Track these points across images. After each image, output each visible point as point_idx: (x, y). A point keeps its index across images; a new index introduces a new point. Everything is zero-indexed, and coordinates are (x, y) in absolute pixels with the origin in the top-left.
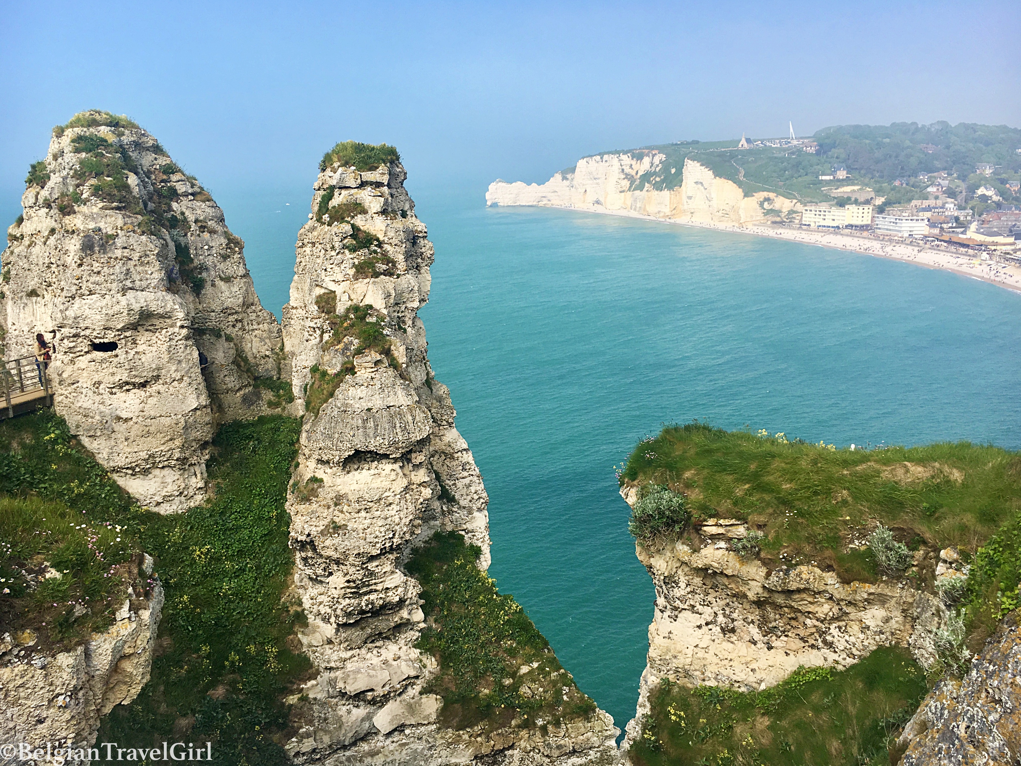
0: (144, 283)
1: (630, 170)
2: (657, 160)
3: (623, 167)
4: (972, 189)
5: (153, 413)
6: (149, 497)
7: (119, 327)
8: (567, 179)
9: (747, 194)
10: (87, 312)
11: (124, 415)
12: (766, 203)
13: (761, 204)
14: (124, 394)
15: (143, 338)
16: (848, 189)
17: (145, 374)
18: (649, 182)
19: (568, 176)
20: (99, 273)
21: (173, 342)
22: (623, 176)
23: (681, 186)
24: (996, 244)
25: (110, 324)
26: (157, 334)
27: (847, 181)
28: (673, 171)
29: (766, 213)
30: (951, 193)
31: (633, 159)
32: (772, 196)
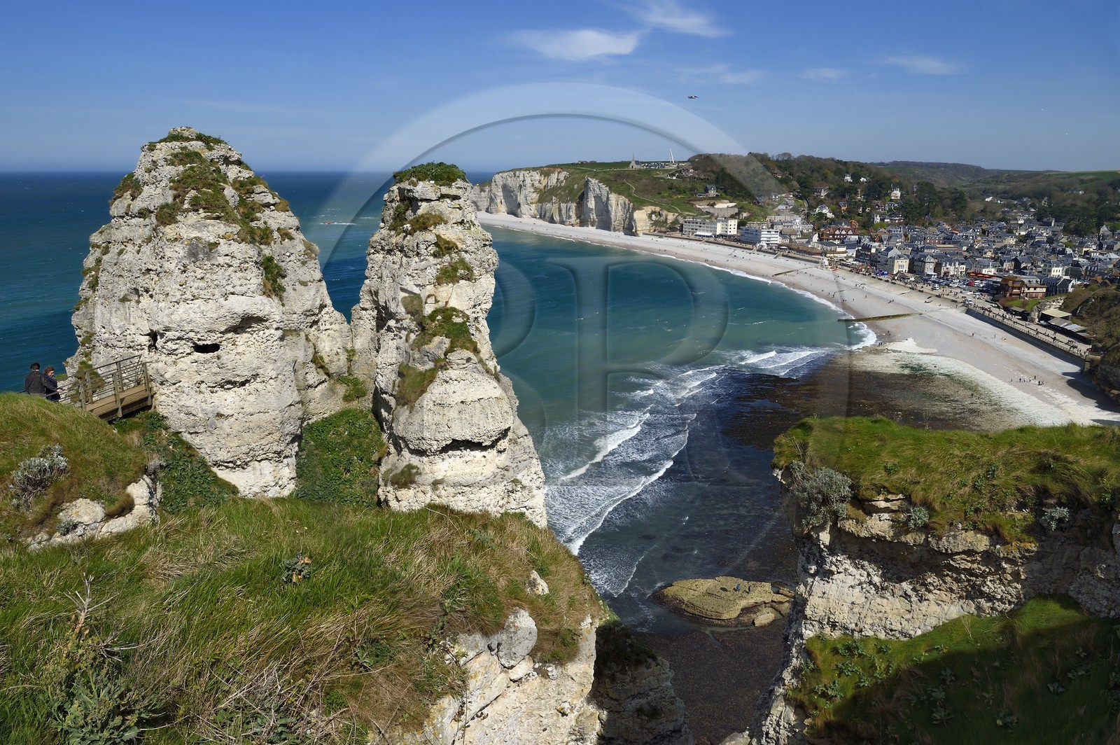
0: (244, 289)
2: (562, 177)
4: (811, 208)
5: (251, 410)
6: (248, 488)
7: (223, 329)
8: (485, 191)
9: (636, 209)
10: (192, 315)
11: (226, 412)
13: (650, 217)
14: (224, 392)
15: (242, 338)
17: (246, 373)
18: (555, 195)
19: (486, 188)
20: (202, 278)
21: (270, 343)
22: (533, 190)
23: (582, 199)
24: (833, 253)
25: (214, 327)
26: (255, 335)
27: (717, 199)
28: (576, 186)
29: (656, 223)
30: (796, 211)
31: (541, 175)
32: (658, 209)
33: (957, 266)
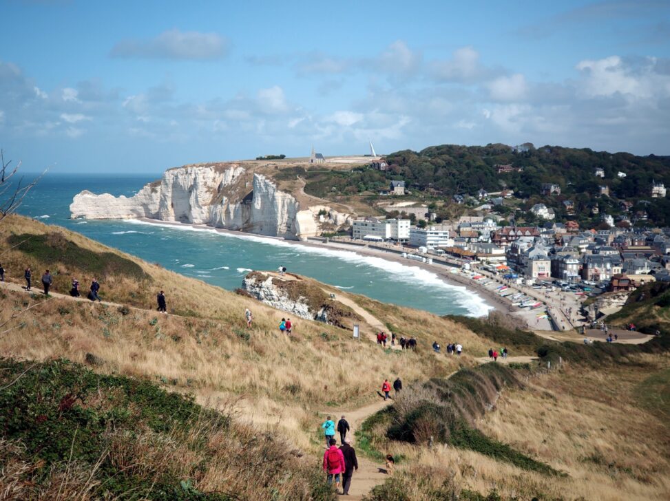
1: (213, 183)
2: (237, 173)
3: (207, 180)
8: (156, 192)
9: (302, 209)
12: (322, 217)
13: (317, 218)
16: (402, 204)
18: (227, 195)
19: (158, 188)
22: (205, 190)
23: (251, 199)
27: (405, 197)
28: (247, 184)
29: (321, 227)
30: (502, 210)
31: (215, 172)
32: (328, 209)
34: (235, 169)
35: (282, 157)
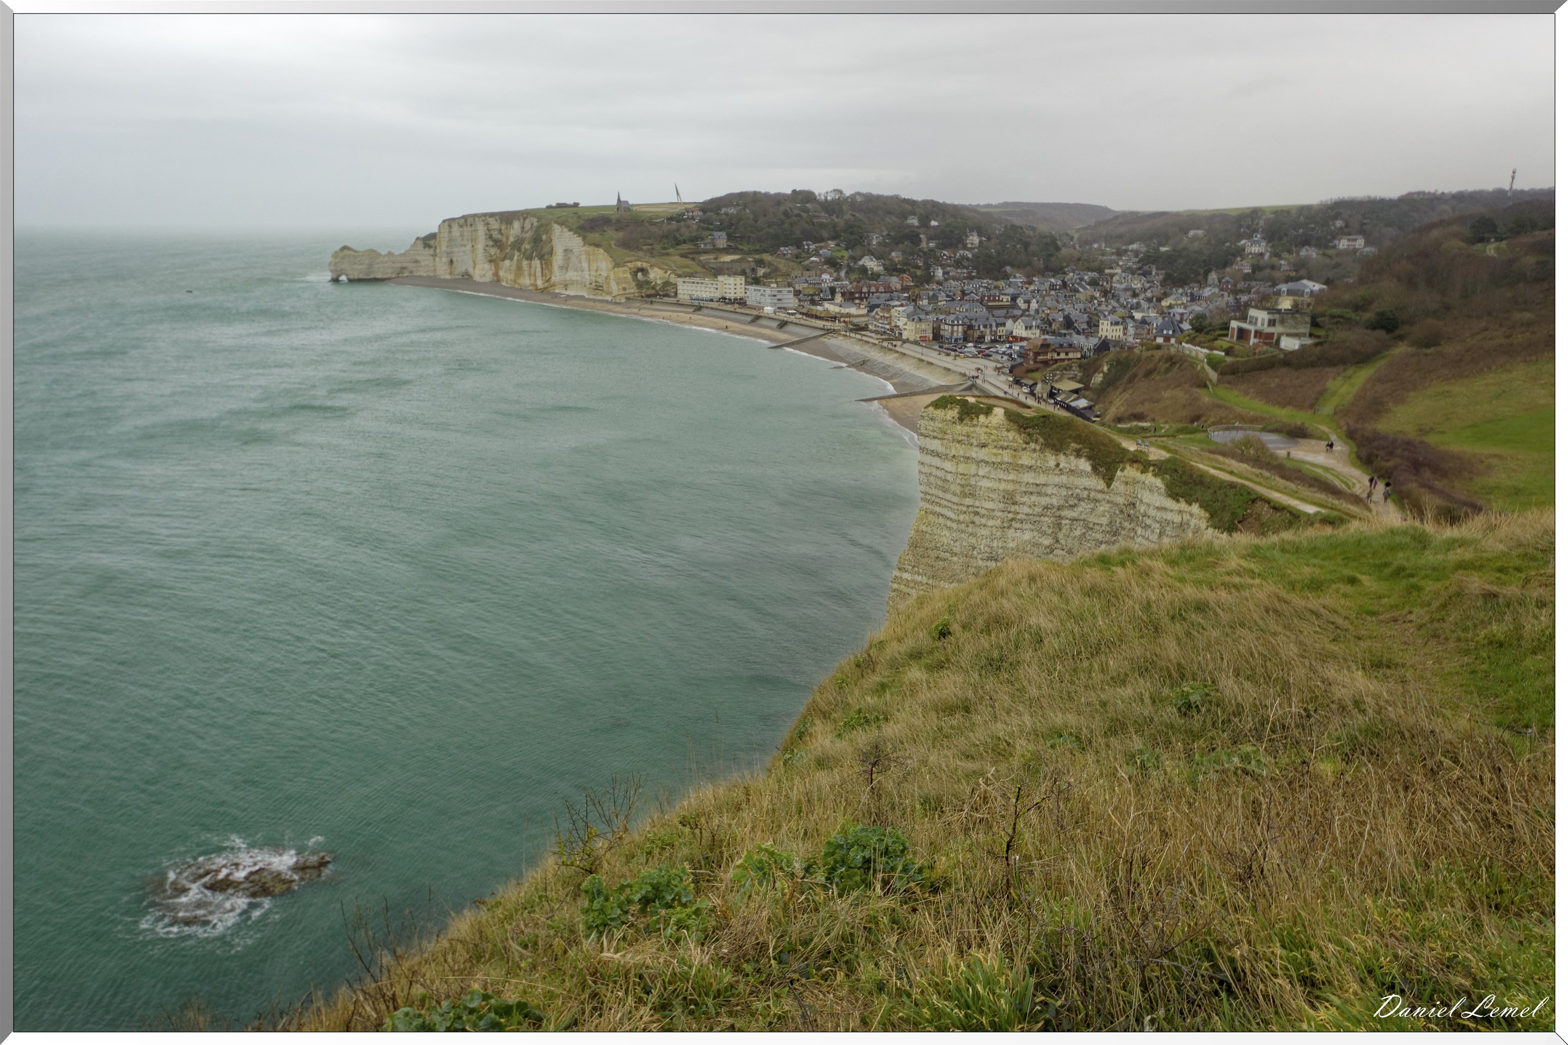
1: (499, 236)
2: (527, 225)
3: (492, 232)
4: (855, 259)
8: (430, 247)
9: (617, 265)
12: (640, 274)
13: (635, 274)
16: (728, 258)
18: (519, 250)
19: (432, 242)
22: (491, 243)
23: (551, 254)
24: (849, 315)
27: (727, 251)
28: (544, 237)
29: (640, 285)
30: (832, 263)
31: (501, 223)
32: (645, 265)
33: (994, 328)
34: (525, 219)
35: (576, 205)
